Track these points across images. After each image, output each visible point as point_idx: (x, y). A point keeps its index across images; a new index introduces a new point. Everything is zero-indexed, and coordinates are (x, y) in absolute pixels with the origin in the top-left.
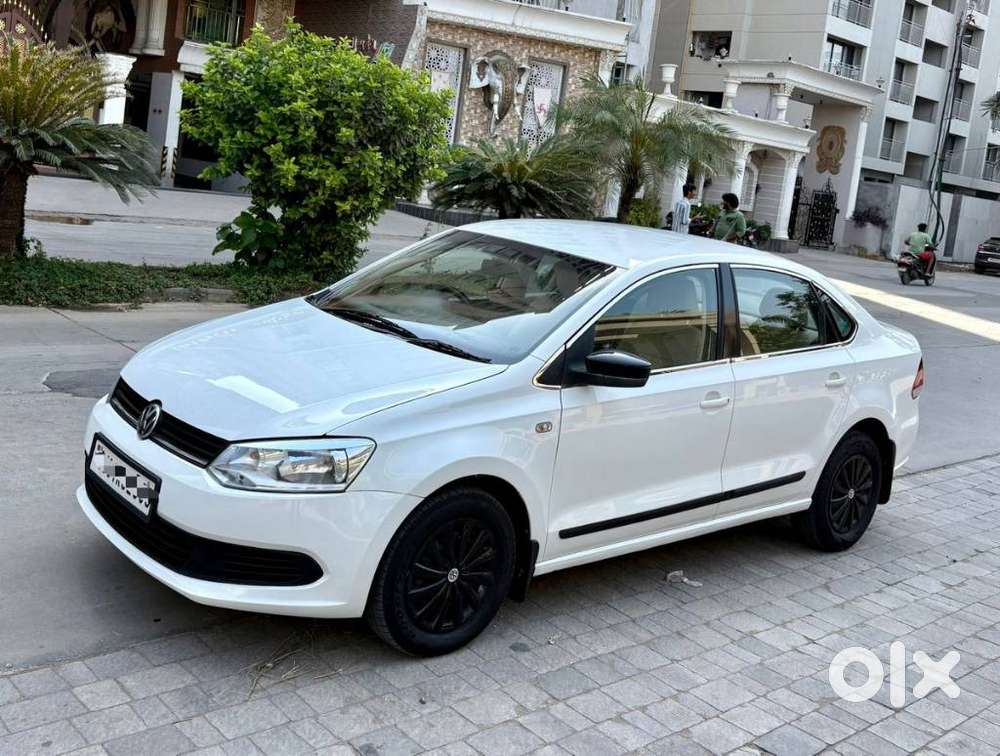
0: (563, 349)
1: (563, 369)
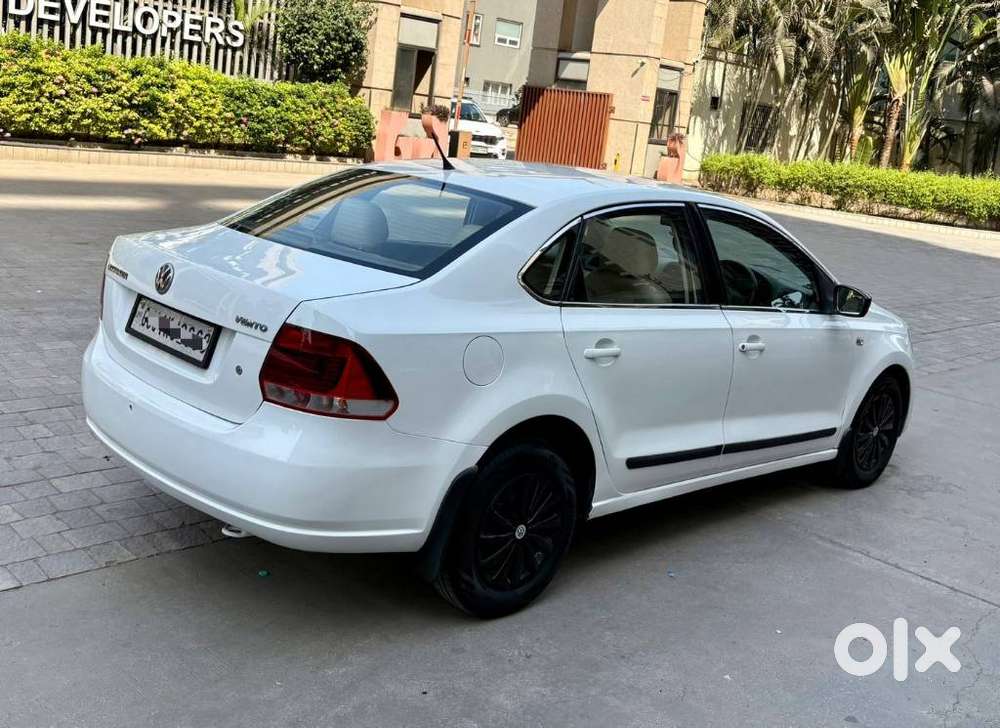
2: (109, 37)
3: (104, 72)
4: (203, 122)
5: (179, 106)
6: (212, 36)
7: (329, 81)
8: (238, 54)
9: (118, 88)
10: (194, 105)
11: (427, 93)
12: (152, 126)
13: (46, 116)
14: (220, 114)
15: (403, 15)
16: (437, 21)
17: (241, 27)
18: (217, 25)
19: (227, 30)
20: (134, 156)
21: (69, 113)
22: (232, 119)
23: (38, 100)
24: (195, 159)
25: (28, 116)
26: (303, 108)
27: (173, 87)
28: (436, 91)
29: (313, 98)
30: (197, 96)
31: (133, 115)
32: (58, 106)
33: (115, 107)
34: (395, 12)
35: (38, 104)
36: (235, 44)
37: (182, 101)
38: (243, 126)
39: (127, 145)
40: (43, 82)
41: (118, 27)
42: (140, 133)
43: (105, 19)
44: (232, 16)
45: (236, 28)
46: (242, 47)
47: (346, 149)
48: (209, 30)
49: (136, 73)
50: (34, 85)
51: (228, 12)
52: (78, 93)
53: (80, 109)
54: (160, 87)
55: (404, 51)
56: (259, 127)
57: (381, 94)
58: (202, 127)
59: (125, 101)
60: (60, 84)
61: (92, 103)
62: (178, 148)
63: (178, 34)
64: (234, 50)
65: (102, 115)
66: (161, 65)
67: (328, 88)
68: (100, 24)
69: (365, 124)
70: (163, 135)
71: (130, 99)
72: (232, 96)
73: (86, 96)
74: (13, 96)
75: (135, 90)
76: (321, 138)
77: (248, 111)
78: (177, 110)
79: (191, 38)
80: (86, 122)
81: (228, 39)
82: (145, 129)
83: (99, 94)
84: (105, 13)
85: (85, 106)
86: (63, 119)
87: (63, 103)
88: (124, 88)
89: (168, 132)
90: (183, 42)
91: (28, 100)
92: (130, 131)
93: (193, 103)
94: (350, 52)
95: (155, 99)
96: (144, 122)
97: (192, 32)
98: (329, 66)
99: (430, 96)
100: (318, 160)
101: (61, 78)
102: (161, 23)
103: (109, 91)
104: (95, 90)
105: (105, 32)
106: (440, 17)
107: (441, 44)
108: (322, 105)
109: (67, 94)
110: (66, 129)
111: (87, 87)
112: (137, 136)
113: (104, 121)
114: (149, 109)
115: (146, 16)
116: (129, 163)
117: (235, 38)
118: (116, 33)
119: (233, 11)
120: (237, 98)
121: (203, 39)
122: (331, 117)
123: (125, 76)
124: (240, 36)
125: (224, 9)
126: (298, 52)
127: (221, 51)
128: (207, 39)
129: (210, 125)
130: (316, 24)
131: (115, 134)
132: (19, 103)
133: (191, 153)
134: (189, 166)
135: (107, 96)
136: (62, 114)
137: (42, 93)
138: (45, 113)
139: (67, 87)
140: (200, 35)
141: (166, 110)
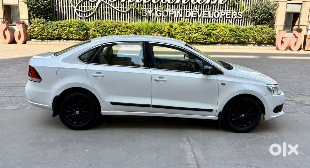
2: (208, 19)
3: (199, 27)
4: (223, 37)
5: (217, 34)
6: (234, 16)
7: (262, 24)
8: (241, 20)
9: (202, 31)
10: (221, 34)
11: (297, 25)
12: (210, 39)
13: (186, 38)
14: (228, 35)
15: (288, 4)
16: (301, 4)
17: (242, 13)
18: (235, 13)
19: (238, 15)
20: (206, 46)
21: (191, 37)
22: (231, 36)
23: (184, 35)
24: (223, 46)
25: (182, 38)
26: (252, 32)
27: (216, 29)
28: (301, 24)
29: (256, 29)
30: (222, 31)
31: (206, 37)
32: (188, 36)
33: (201, 35)
34: (285, 3)
35: (184, 36)
36: (240, 18)
37: (218, 33)
38: (234, 38)
39: (205, 44)
40: (185, 31)
41: (210, 17)
42: (207, 41)
43: (207, 16)
44: (239, 11)
45: (240, 14)
46: (242, 18)
47: (266, 42)
48: (232, 15)
49: (207, 27)
50: (183, 32)
51: (238, 10)
52: (193, 33)
53: (193, 36)
54: (212, 30)
55: (288, 14)
56: (239, 38)
57: (280, 27)
58: (223, 38)
59: (203, 34)
60: (189, 31)
61: (195, 35)
62: (218, 44)
63: (225, 17)
64: (240, 19)
65: (198, 37)
66: (213, 25)
67: (261, 26)
68: (206, 17)
69: (272, 35)
70: (213, 41)
71: (205, 33)
72: (231, 30)
73: (195, 33)
74: (179, 35)
75: (206, 31)
76: (257, 40)
77: (236, 34)
78: (216, 35)
79: (228, 17)
80: (195, 39)
81: (238, 17)
82: (209, 40)
83: (197, 33)
84: (207, 14)
85: (194, 35)
86: (189, 39)
87: (189, 35)
88: (203, 31)
89: (215, 40)
90: (226, 19)
91: (182, 35)
92: (205, 40)
93: (221, 33)
94: (268, 16)
95: (211, 33)
96: (209, 38)
97: (228, 16)
98: (262, 20)
99: (298, 26)
100: (258, 45)
101: (189, 30)
102: (220, 15)
103: (200, 32)
104: (196, 32)
105: (207, 18)
106: (302, 2)
107: (303, 10)
108: (258, 31)
109: (190, 33)
110: (191, 41)
111: (195, 31)
112: (207, 42)
113: (198, 38)
114: (209, 35)
115: (217, 14)
116: (205, 48)
117: (240, 16)
118: (209, 18)
119: (239, 10)
120: (233, 31)
121: (231, 17)
122: (260, 34)
123: (204, 28)
124: (241, 16)
125: (237, 9)
126: (254, 18)
127: (236, 20)
128: (232, 17)
129: (225, 38)
130: (258, 10)
131: (201, 41)
132: (180, 36)
133: (221, 45)
134: (220, 48)
135: (199, 33)
136: (189, 38)
137: (185, 33)
138: (186, 37)
139: (190, 32)
140: (230, 16)
141: (214, 35)
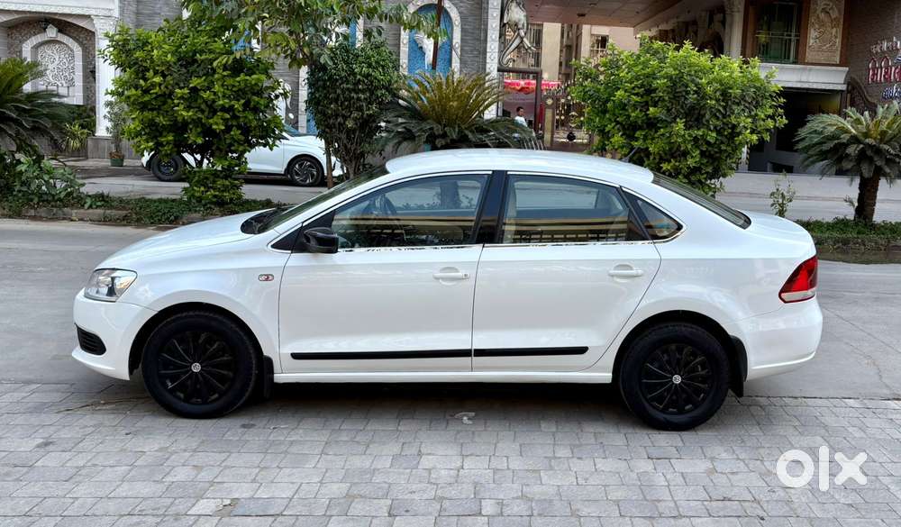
0: (300, 226)
1: (296, 241)
